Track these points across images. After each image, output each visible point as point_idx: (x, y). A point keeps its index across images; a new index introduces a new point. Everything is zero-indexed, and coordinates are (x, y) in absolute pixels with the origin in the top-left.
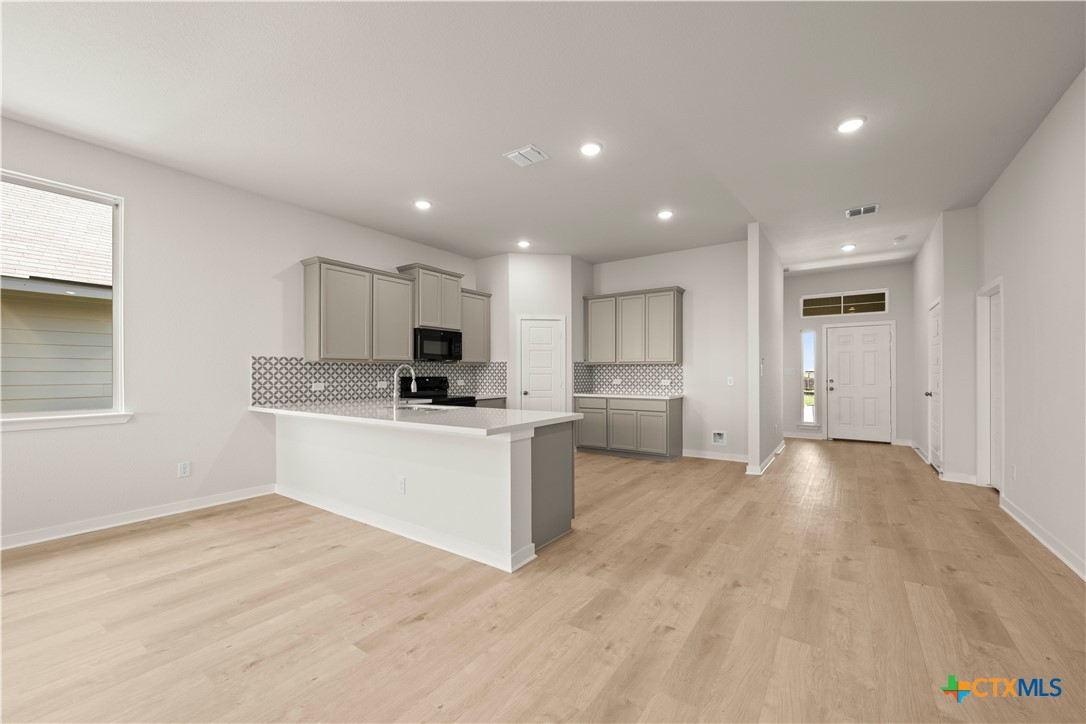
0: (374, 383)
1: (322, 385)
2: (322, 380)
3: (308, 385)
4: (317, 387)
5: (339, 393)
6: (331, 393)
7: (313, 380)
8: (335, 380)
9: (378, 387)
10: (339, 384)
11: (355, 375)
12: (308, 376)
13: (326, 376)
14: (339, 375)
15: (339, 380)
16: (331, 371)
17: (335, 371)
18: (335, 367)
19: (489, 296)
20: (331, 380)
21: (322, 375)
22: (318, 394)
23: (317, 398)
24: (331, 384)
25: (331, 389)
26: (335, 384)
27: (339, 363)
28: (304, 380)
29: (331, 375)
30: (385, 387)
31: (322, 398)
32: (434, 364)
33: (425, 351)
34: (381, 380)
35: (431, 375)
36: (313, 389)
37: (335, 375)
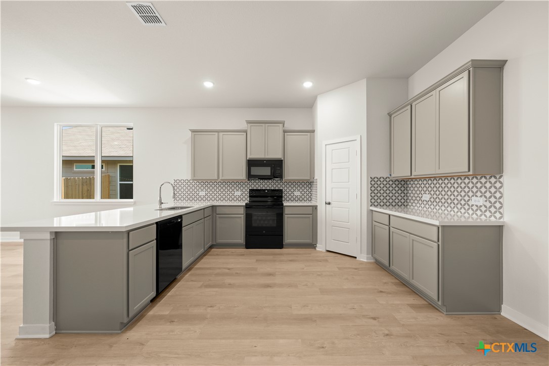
0: (233, 192)
1: (204, 192)
2: (204, 190)
3: (198, 192)
4: (202, 193)
5: (213, 197)
6: (208, 197)
7: (200, 190)
8: (211, 190)
9: (235, 195)
10: (213, 192)
11: (222, 188)
12: (198, 188)
13: (207, 188)
14: (213, 188)
15: (213, 190)
16: (209, 186)
17: (211, 186)
18: (211, 184)
19: (313, 131)
20: (209, 190)
21: (204, 188)
22: (202, 197)
23: (202, 199)
24: (209, 192)
25: (209, 195)
26: (211, 192)
27: (213, 182)
28: (196, 190)
29: (209, 188)
30: (240, 195)
31: (204, 199)
32: (270, 181)
33: (252, 174)
34: (237, 190)
35: (268, 188)
36: (200, 195)
37: (211, 188)
